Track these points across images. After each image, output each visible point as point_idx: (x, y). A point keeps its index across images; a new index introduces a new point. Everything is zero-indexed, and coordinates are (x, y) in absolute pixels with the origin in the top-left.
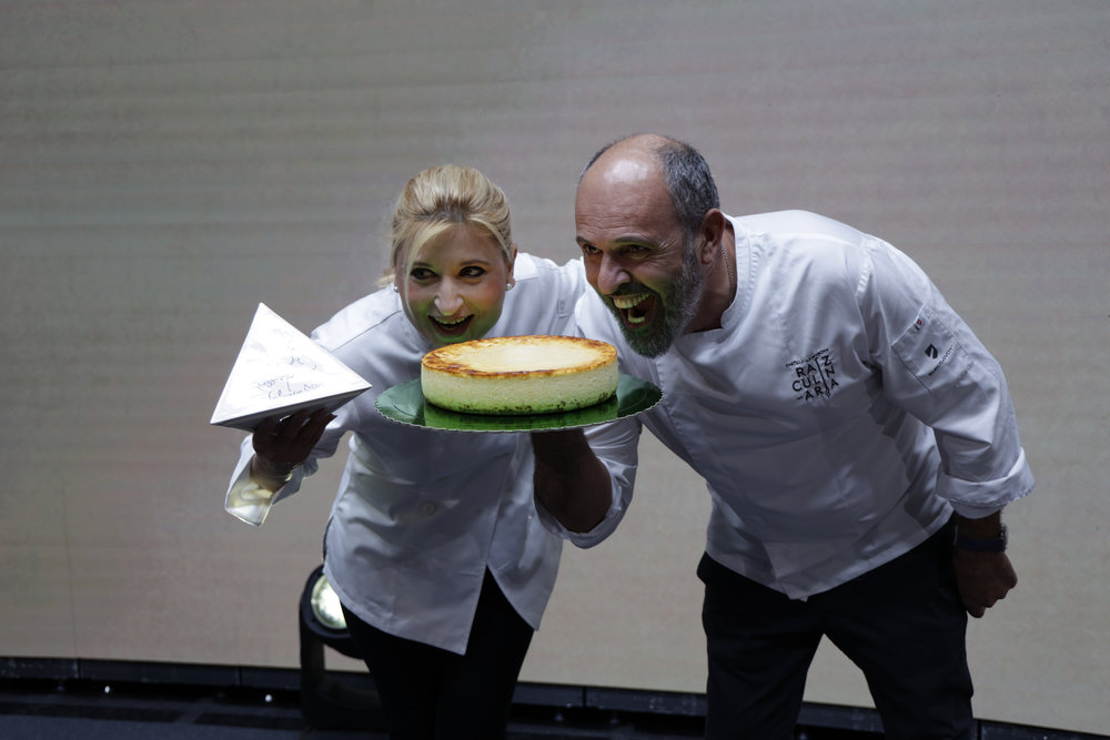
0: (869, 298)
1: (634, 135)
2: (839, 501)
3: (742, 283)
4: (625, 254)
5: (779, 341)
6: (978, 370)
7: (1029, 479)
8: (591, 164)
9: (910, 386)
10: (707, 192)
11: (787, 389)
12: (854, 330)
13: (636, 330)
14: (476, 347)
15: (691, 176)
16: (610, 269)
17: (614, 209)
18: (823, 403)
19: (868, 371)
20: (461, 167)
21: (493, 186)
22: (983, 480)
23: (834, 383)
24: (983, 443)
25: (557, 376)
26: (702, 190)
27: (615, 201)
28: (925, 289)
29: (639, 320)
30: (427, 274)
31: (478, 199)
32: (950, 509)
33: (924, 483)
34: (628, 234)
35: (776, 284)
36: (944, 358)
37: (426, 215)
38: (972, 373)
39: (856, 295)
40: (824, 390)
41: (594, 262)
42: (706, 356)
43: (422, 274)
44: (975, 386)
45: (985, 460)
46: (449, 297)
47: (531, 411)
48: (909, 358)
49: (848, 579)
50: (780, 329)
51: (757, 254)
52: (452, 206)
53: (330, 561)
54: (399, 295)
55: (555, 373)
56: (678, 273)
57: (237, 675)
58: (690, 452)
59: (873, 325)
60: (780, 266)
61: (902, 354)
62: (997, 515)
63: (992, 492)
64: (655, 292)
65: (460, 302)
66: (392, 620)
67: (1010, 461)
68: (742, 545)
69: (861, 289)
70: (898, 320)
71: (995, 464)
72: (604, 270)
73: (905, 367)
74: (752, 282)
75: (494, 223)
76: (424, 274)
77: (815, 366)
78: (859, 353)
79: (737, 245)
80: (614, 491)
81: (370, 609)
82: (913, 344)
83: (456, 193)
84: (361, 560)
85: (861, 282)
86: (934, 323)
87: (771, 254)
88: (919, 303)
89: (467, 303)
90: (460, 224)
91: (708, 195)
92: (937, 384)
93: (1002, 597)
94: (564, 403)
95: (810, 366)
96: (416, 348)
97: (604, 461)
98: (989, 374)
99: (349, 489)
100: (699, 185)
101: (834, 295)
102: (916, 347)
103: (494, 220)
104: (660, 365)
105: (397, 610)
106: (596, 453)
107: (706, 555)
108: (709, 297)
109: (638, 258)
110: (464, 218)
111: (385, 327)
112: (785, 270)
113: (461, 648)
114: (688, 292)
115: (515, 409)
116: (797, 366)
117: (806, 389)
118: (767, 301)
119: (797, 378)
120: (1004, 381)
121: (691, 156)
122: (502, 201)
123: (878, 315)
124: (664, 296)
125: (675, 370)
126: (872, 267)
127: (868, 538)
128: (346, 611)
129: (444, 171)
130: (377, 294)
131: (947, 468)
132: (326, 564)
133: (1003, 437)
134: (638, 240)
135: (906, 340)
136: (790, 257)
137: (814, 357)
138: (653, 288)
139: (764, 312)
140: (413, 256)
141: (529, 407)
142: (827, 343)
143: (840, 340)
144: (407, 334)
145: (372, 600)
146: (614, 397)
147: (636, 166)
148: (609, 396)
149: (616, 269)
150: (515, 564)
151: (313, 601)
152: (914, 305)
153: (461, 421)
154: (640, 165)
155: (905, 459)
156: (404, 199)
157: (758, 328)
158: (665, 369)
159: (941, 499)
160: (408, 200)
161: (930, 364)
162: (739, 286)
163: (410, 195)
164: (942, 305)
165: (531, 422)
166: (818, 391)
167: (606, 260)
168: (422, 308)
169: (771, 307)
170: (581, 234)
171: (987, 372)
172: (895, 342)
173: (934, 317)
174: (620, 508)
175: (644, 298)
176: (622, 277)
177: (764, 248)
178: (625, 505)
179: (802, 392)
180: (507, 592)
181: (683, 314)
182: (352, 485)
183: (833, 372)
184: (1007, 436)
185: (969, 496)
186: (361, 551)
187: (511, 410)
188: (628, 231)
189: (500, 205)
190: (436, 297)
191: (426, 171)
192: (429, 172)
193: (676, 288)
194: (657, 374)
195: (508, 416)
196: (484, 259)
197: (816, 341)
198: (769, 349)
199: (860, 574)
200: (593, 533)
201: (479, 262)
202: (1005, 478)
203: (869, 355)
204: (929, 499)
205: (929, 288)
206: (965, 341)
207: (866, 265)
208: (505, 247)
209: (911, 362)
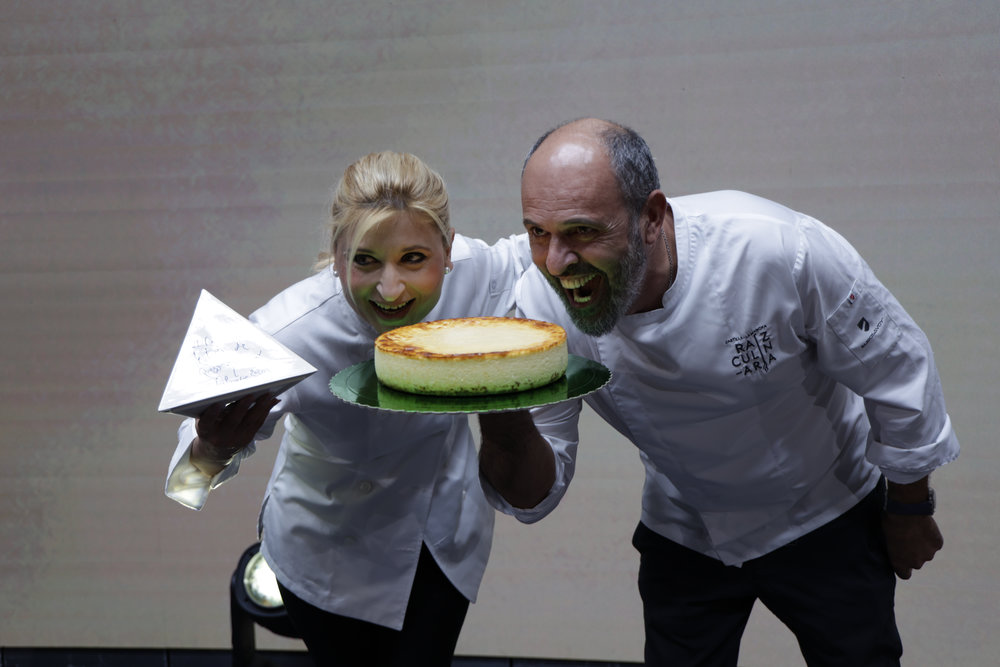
0: (805, 276)
1: (576, 120)
2: (775, 470)
3: (683, 263)
4: (573, 235)
5: (719, 319)
6: (907, 341)
7: (955, 445)
8: (536, 148)
9: (842, 358)
10: (650, 174)
11: (726, 364)
12: (791, 306)
13: (582, 309)
14: (426, 329)
15: (635, 158)
16: (559, 250)
17: (563, 192)
18: (760, 377)
19: (803, 345)
20: (400, 154)
21: (432, 172)
22: (914, 447)
23: (772, 358)
24: (914, 411)
25: (511, 357)
26: (646, 172)
27: (563, 184)
28: (856, 265)
29: (585, 299)
30: (369, 260)
31: (419, 186)
32: (877, 473)
33: (853, 450)
34: (576, 216)
35: (715, 264)
36: (876, 331)
37: (367, 202)
38: (901, 344)
39: (793, 272)
40: (762, 365)
41: (540, 244)
42: (647, 335)
43: (364, 260)
44: (905, 356)
45: (916, 427)
46: (391, 284)
47: (486, 391)
48: (843, 331)
49: (781, 545)
50: (719, 307)
51: (694, 234)
52: (394, 193)
53: (267, 540)
54: (338, 279)
55: (509, 355)
56: (624, 253)
57: (165, 658)
58: (630, 427)
59: (809, 300)
60: (719, 246)
61: (836, 328)
62: (925, 480)
63: (922, 458)
64: (601, 272)
65: (402, 288)
66: (330, 598)
67: (937, 428)
68: (679, 514)
69: (798, 267)
70: (832, 296)
71: (924, 431)
72: (552, 252)
73: (839, 340)
74: (691, 262)
75: (435, 210)
76: (367, 260)
77: (754, 342)
78: (795, 328)
79: (676, 226)
80: (558, 468)
81: (308, 587)
82: (847, 318)
83: (397, 181)
84: (299, 540)
85: (798, 260)
86: (866, 297)
87: (709, 234)
88: (851, 278)
89: (408, 289)
90: (403, 211)
91: (650, 177)
92: (869, 356)
93: (930, 558)
94: (518, 384)
95: (749, 342)
96: (355, 330)
97: (547, 438)
98: (918, 345)
99: (285, 469)
100: (642, 168)
101: (773, 273)
102: (849, 322)
103: (436, 207)
104: (600, 344)
105: (334, 587)
106: (539, 429)
107: (641, 525)
108: (652, 276)
109: (586, 240)
110: (404, 203)
111: (324, 310)
112: (723, 250)
113: (398, 625)
114: (633, 272)
115: (470, 390)
116: (737, 343)
117: (745, 365)
118: (706, 280)
119: (736, 354)
120: (931, 351)
121: (633, 139)
122: (441, 188)
123: (814, 291)
124: (610, 276)
125: (617, 348)
126: (808, 245)
127: (801, 505)
128: (283, 590)
129: (384, 157)
130: (314, 278)
131: (877, 436)
132: (263, 543)
133: (931, 404)
134: (586, 221)
135: (839, 315)
136: (729, 237)
137: (753, 333)
138: (601, 268)
139: (704, 291)
140: (356, 243)
141: (485, 388)
142: (766, 319)
143: (778, 316)
144: (346, 317)
145: (309, 578)
146: (564, 376)
147: (582, 150)
148: (560, 376)
149: (564, 250)
150: (451, 538)
151: (246, 581)
152: (847, 280)
153: (417, 402)
154: (587, 149)
155: (835, 428)
156: (345, 186)
157: (698, 306)
158: (607, 348)
159: (869, 465)
160: (350, 187)
161: (863, 336)
162: (680, 266)
163: (350, 182)
164: (873, 280)
165: (487, 402)
166: (757, 366)
167: (554, 242)
168: (364, 292)
169: (710, 286)
170: (529, 217)
171: (914, 342)
172: (830, 316)
173: (866, 291)
174: (563, 484)
175: (590, 279)
176: (570, 259)
177: (703, 228)
178: (567, 480)
179: (741, 368)
180: (443, 566)
181: (628, 293)
182: (289, 465)
183: (771, 347)
184: (934, 403)
185: (899, 462)
186: (298, 530)
187: (467, 392)
188: (576, 213)
189: (440, 191)
190: (379, 283)
191: (366, 157)
192: (369, 157)
193: (621, 267)
194: (598, 352)
195: (463, 397)
196: (424, 245)
197: (755, 316)
198: (710, 326)
199: (793, 540)
200: (538, 509)
201: (420, 247)
202: (934, 444)
203: (804, 330)
204: (858, 465)
205: (860, 264)
206: (894, 313)
207: (802, 244)
208: (445, 233)
209: (844, 335)
